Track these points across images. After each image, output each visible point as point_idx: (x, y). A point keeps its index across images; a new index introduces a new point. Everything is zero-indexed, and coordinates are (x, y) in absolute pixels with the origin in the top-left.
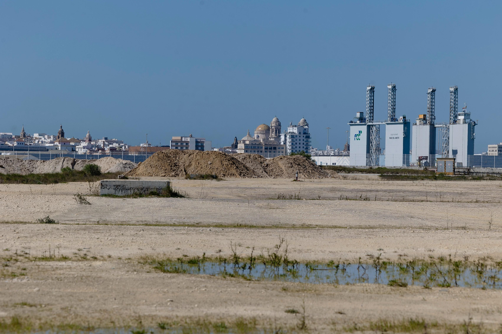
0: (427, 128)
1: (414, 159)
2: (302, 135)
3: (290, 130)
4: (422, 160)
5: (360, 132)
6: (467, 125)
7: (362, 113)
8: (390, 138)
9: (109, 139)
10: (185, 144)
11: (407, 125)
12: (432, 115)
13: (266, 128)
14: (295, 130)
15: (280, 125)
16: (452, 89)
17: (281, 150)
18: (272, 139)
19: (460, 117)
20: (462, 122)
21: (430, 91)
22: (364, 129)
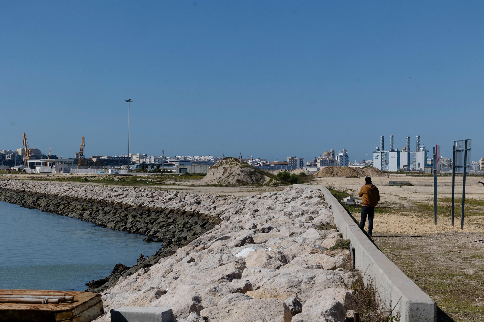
0: (407, 153)
1: (401, 167)
2: (345, 156)
3: (340, 154)
4: (405, 167)
5: (378, 155)
6: (424, 152)
7: (378, 147)
8: (391, 158)
9: (260, 159)
10: (295, 161)
11: (398, 152)
12: (408, 148)
13: (328, 153)
14: (342, 154)
15: (334, 152)
16: (417, 137)
17: (336, 163)
18: (330, 158)
19: (421, 149)
20: (422, 151)
21: (407, 137)
22: (380, 154)
